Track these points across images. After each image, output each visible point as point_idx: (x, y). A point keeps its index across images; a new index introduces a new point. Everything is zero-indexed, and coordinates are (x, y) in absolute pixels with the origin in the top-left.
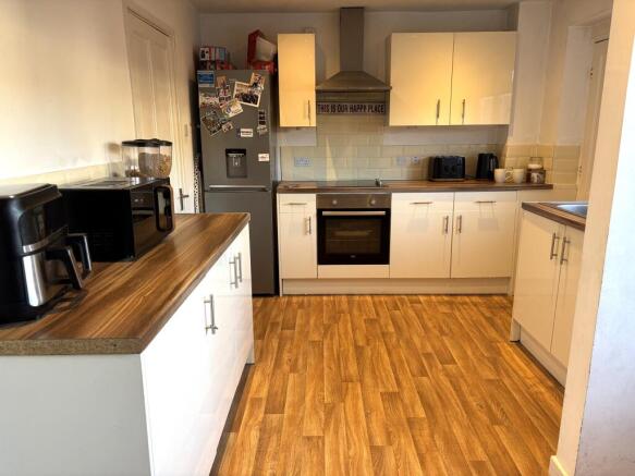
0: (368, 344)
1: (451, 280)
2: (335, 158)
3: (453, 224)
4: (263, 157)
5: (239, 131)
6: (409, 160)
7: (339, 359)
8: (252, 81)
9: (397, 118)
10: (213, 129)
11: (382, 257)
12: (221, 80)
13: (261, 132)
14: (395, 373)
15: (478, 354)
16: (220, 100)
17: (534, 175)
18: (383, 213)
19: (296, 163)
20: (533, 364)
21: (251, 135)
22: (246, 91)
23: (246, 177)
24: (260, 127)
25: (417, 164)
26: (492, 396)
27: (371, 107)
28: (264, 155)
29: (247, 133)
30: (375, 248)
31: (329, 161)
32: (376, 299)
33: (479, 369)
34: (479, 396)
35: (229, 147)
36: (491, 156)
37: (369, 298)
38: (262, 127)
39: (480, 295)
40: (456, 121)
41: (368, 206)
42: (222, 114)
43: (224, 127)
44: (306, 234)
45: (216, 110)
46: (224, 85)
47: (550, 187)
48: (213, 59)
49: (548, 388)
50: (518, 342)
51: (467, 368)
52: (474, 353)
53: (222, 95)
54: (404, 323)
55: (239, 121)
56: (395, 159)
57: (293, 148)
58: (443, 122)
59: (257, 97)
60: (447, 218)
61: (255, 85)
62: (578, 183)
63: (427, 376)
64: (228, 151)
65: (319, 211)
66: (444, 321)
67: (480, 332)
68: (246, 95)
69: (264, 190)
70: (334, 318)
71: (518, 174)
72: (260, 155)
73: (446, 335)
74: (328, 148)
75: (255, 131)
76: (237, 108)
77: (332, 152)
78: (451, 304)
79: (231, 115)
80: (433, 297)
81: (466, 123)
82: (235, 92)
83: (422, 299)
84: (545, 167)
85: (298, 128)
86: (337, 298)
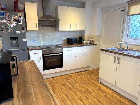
0: (68, 93)
1: (77, 69)
2: (43, 39)
3: (77, 55)
4: (24, 40)
5: (15, 32)
6: (63, 39)
7: (63, 100)
8: (19, 16)
9: (61, 28)
10: (5, 31)
11: (61, 65)
12: (7, 14)
13: (23, 32)
14: (81, 100)
15: (95, 88)
16: (7, 21)
17: (92, 42)
18: (61, 54)
19: (31, 41)
20: (108, 88)
21: (20, 33)
22: (17, 19)
23: (18, 46)
24: (22, 30)
25: (64, 40)
26: (108, 101)
27: (52, 25)
28: (24, 39)
29: (18, 32)
30: (59, 64)
31: (41, 40)
32: (60, 77)
33: (99, 93)
34: (106, 102)
35: (11, 37)
36: (82, 38)
37: (58, 77)
38: (23, 30)
39: (84, 71)
40: (75, 30)
41: (57, 52)
42: (8, 26)
43: (9, 30)
44: (39, 62)
45: (6, 25)
46: (8, 16)
47: (96, 44)
48: (2, 8)
49: (116, 94)
50: (101, 83)
51: (96, 93)
52: (94, 88)
53: (8, 20)
54: (72, 83)
55: (15, 28)
56: (59, 39)
57: (30, 37)
58: (72, 30)
59: (21, 21)
60: (76, 54)
61: (20, 17)
62: (100, 43)
63: (89, 99)
64: (11, 38)
65: (43, 55)
66: (81, 80)
67: (91, 82)
68: (17, 20)
69: (25, 50)
70: (53, 86)
71: (89, 42)
72: (23, 39)
73: (85, 85)
74: (41, 36)
75: (21, 32)
76: (14, 24)
77: (42, 38)
78: (79, 75)
79: (12, 26)
80: (74, 74)
81: (77, 30)
82: (13, 19)
83: (72, 75)
84: (94, 40)
85: (32, 31)
86: (50, 79)
